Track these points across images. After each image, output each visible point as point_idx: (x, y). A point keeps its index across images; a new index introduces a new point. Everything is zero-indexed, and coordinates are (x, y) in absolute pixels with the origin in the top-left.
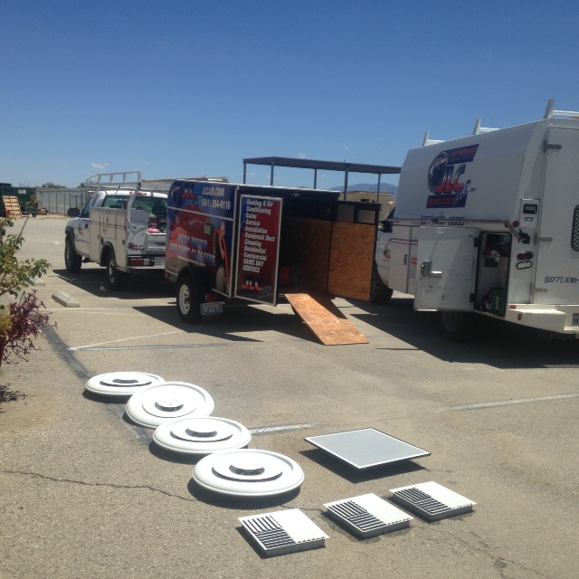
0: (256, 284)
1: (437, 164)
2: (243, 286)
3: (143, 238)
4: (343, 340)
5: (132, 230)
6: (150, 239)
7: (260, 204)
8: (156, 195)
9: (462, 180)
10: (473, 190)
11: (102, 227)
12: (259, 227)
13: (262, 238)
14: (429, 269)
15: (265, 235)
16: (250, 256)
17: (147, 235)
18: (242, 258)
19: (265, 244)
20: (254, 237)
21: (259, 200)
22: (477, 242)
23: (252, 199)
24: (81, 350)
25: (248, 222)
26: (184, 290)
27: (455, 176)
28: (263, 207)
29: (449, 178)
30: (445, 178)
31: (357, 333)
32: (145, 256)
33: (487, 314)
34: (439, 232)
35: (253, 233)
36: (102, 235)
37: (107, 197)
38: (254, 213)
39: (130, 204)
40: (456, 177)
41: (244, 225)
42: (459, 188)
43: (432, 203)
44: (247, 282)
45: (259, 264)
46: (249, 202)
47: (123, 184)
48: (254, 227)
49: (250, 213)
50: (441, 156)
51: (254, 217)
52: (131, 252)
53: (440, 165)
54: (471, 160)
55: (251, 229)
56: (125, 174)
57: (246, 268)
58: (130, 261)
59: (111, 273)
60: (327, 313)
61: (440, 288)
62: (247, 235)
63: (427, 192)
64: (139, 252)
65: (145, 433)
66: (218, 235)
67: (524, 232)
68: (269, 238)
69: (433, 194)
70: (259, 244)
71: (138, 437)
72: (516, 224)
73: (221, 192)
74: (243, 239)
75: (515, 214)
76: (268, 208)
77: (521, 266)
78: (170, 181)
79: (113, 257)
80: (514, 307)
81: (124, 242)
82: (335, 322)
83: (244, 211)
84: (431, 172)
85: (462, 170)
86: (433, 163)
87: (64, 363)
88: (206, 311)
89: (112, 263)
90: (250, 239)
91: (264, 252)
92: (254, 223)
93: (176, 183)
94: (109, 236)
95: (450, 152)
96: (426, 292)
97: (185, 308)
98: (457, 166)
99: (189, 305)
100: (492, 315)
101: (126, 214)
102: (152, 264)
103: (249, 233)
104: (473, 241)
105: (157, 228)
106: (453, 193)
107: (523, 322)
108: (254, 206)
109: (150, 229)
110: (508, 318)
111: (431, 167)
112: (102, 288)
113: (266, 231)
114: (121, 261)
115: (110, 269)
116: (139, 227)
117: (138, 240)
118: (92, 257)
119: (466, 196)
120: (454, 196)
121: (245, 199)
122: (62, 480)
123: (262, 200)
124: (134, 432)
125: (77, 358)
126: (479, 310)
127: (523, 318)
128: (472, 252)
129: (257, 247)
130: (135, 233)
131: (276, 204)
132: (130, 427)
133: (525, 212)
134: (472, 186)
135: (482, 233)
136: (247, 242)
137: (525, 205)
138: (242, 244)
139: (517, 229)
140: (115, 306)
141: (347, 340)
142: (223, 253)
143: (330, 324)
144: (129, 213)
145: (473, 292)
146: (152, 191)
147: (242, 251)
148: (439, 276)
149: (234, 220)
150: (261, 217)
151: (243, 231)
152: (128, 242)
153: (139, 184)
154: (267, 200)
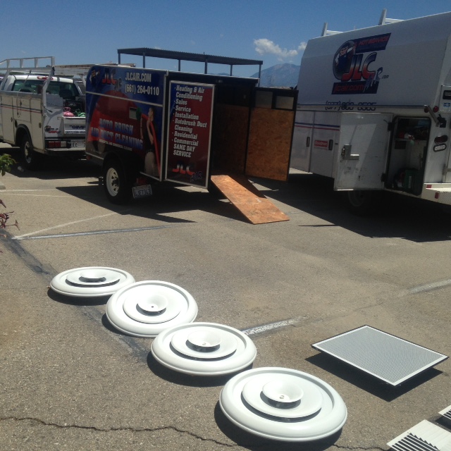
0: (188, 168)
1: (343, 53)
2: (174, 170)
3: (59, 121)
4: (268, 219)
5: (48, 115)
6: (66, 122)
7: (190, 90)
8: (62, 80)
9: (373, 67)
10: (386, 77)
11: (15, 111)
12: (190, 113)
13: (193, 124)
14: (349, 152)
15: (196, 121)
16: (181, 141)
17: (62, 119)
18: (172, 144)
19: (196, 130)
20: (185, 123)
21: (190, 86)
22: (391, 127)
23: (181, 85)
24: (26, 238)
25: (178, 108)
26: (112, 173)
27: (364, 64)
28: (193, 93)
29: (357, 65)
30: (352, 66)
31: (278, 211)
32: (62, 138)
33: (400, 192)
34: (359, 117)
35: (183, 119)
36: (16, 117)
37: (16, 81)
38: (184, 99)
39: (45, 88)
40: (366, 64)
41: (174, 111)
42: (368, 75)
43: (337, 89)
44: (178, 167)
45: (189, 149)
46: (178, 88)
47: (35, 68)
48: (185, 113)
49: (180, 99)
50: (347, 45)
51: (185, 103)
52: (48, 135)
53: (347, 54)
54: (384, 48)
55: (181, 115)
56: (36, 59)
57: (175, 153)
58: (48, 143)
59: (27, 154)
60: (248, 193)
61: (357, 169)
62: (177, 121)
63: (332, 79)
64: (55, 135)
65: (136, 345)
66: (145, 121)
67: (443, 117)
68: (200, 124)
69: (340, 81)
70: (190, 130)
71: (130, 350)
72: (436, 109)
73: (148, 78)
74: (173, 125)
75: (435, 100)
76: (200, 94)
77: (437, 148)
78: (88, 66)
79: (29, 138)
80: (430, 186)
81: (40, 125)
82: (257, 202)
83: (174, 97)
84: (337, 60)
85: (372, 58)
86: (339, 52)
87: (15, 256)
88: (137, 193)
89: (27, 144)
90: (181, 125)
91: (195, 137)
92: (185, 109)
93: (94, 68)
94: (23, 119)
95: (357, 41)
96: (345, 173)
97: (113, 190)
98: (366, 55)
99: (117, 188)
100: (405, 193)
101: (41, 98)
102: (69, 146)
103: (179, 119)
104: (387, 125)
105: (71, 111)
106: (362, 80)
107: (440, 200)
108: (184, 93)
109: (65, 113)
110: (424, 196)
111: (336, 55)
112: (19, 168)
113: (197, 117)
114: (38, 143)
115: (26, 151)
116: (55, 110)
117: (54, 123)
118: (5, 138)
119: (378, 83)
120: (364, 83)
121: (174, 85)
122: (68, 427)
123: (193, 87)
124: (124, 344)
125: (25, 248)
126: (391, 188)
127: (440, 196)
128: (386, 136)
129: (188, 133)
130: (51, 116)
131: (208, 90)
132: (116, 337)
133: (445, 97)
134: (384, 73)
135: (396, 117)
136: (177, 128)
137: (445, 91)
138: (172, 130)
139: (436, 114)
140: (39, 187)
141: (271, 218)
142: (151, 138)
143: (253, 204)
144: (45, 98)
145: (385, 172)
146: (58, 76)
147: (172, 137)
148: (357, 158)
149: (163, 106)
150: (191, 103)
151: (173, 117)
152: (45, 125)
153: (53, 69)
154: (198, 87)
